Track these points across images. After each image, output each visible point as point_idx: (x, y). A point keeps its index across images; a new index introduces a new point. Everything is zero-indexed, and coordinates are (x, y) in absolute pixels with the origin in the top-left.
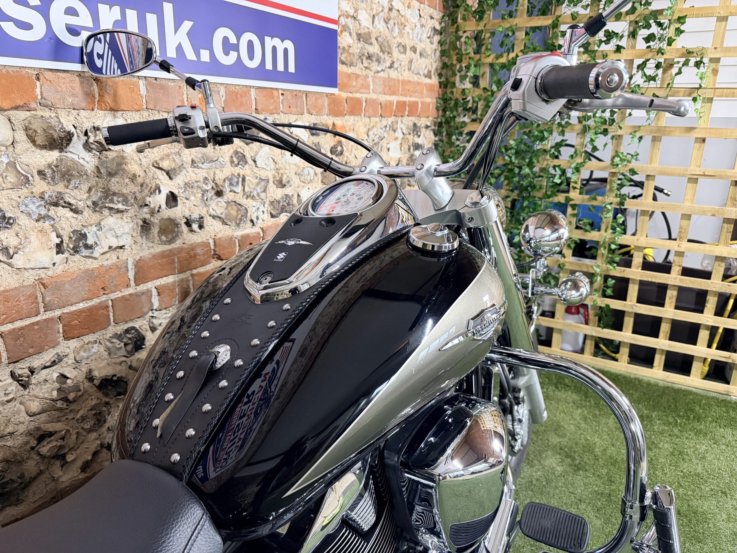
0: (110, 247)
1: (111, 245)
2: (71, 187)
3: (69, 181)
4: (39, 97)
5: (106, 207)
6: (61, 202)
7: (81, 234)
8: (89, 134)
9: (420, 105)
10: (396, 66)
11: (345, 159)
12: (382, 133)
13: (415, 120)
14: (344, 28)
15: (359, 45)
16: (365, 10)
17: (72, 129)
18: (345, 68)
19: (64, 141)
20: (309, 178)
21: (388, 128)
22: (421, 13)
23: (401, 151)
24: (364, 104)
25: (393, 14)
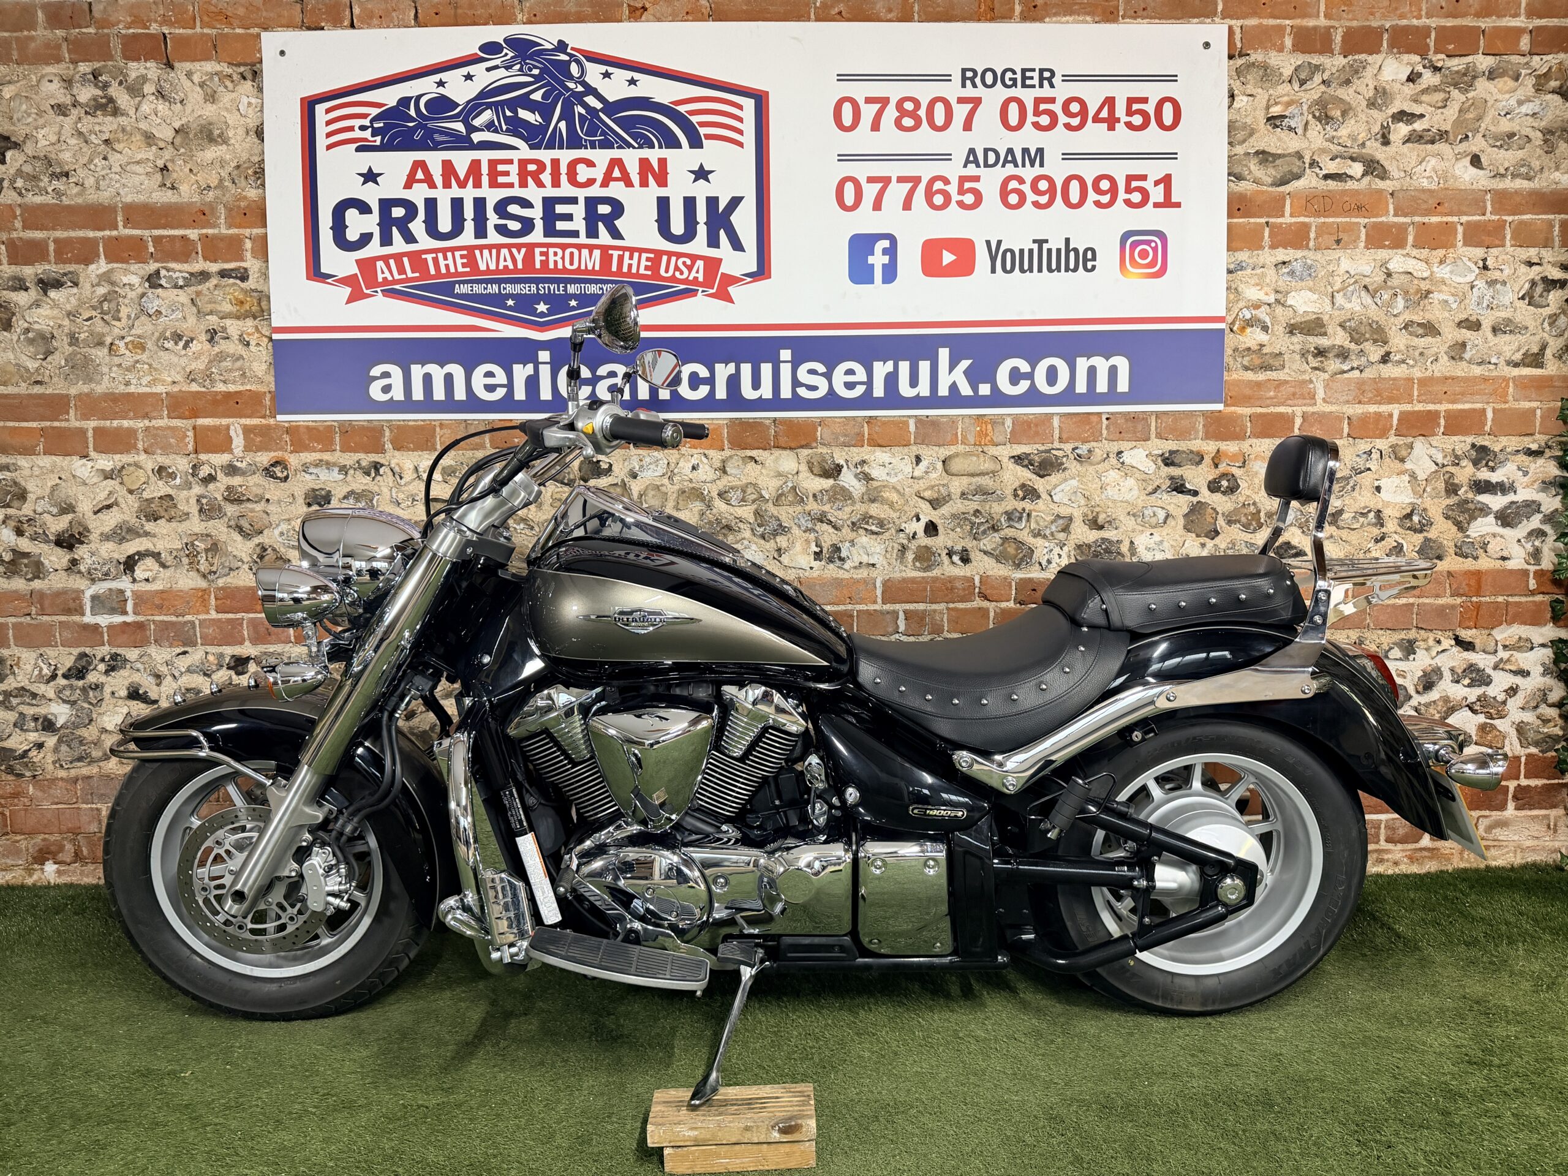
0: (861, 563)
1: (863, 561)
2: (835, 507)
3: (834, 503)
4: (819, 438)
5: (861, 528)
6: (825, 519)
7: (837, 548)
8: (858, 466)
9: (1490, 415)
10: (1398, 357)
11: (1241, 499)
12: (1361, 463)
13: (1481, 441)
14: (1249, 323)
15: (1295, 339)
16: (1310, 290)
17: (842, 462)
18: (1250, 376)
19: (834, 471)
20: (1154, 521)
21: (1375, 455)
22: (1489, 263)
23: (1414, 492)
24: (1298, 422)
25: (1395, 282)
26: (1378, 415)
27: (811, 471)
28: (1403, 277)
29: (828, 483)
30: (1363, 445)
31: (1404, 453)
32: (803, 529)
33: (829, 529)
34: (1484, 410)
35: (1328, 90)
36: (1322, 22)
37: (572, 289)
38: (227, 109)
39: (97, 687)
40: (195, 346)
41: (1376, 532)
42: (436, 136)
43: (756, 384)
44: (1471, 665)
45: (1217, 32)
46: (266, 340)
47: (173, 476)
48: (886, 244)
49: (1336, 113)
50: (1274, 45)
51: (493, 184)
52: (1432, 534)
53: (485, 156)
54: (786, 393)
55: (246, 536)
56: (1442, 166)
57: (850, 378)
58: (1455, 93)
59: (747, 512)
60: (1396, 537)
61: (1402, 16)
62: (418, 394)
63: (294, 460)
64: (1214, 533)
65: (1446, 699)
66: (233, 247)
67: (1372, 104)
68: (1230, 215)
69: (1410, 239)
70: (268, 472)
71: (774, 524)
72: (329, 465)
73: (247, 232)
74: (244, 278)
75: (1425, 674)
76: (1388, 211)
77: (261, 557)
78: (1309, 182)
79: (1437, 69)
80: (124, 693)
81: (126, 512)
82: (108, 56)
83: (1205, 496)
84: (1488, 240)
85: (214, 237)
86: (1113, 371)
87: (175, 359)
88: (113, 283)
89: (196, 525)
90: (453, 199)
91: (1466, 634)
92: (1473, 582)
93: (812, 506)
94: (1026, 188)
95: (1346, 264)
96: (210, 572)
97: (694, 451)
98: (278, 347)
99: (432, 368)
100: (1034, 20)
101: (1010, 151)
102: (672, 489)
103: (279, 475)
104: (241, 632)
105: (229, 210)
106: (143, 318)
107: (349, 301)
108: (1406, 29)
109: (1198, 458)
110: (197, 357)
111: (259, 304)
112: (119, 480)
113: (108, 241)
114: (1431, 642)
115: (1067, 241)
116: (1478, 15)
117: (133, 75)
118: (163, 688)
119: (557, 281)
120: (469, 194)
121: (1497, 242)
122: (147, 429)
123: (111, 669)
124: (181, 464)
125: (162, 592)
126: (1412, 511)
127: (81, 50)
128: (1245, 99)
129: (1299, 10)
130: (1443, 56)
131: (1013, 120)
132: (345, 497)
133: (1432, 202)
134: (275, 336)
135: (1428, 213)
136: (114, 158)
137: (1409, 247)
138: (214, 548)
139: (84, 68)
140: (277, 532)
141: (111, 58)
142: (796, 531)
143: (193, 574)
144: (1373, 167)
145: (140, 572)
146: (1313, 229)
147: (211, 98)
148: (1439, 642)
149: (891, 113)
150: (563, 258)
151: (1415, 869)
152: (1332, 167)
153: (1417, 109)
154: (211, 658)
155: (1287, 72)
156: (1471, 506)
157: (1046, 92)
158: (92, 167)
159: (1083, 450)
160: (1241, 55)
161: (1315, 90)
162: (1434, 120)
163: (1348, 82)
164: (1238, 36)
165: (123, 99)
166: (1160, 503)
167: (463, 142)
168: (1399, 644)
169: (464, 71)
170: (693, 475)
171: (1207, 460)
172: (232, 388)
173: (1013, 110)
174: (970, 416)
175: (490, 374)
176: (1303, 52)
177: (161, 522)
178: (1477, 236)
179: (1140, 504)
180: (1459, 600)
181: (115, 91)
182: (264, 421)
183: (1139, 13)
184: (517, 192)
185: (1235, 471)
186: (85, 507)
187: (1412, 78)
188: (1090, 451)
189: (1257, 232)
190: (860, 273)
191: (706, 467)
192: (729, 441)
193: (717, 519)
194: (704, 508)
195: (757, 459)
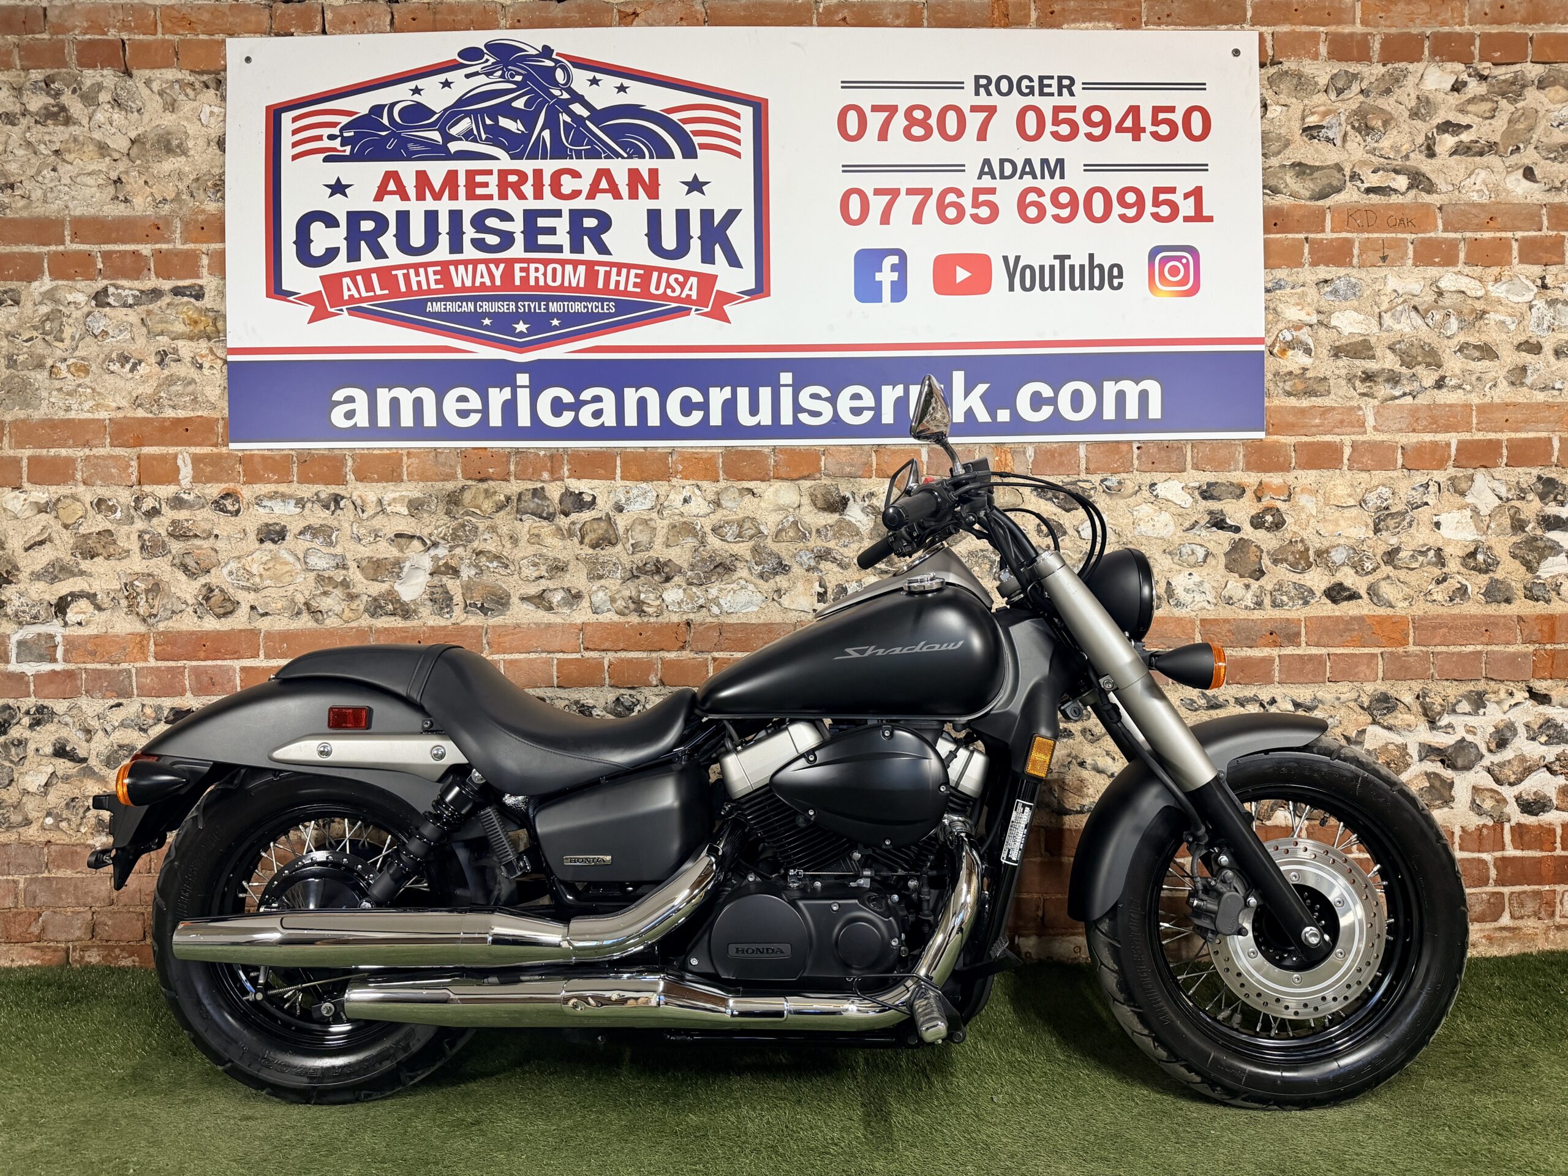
2: (840, 544)
3: (839, 538)
4: (823, 468)
6: (830, 557)
9: (1556, 444)
10: (1453, 383)
11: (1288, 536)
12: (1417, 496)
13: (1547, 473)
14: (1290, 345)
15: (1340, 363)
16: (1355, 310)
17: (848, 495)
18: (1293, 402)
19: (838, 505)
20: (1192, 559)
21: (1433, 488)
22: (1549, 281)
23: (1478, 529)
24: (1347, 451)
25: (1446, 301)
26: (1435, 444)
27: (815, 505)
28: (1455, 296)
29: (832, 518)
30: (1420, 478)
31: (1464, 486)
32: (806, 567)
33: (834, 568)
34: (1550, 439)
35: (1367, 100)
36: (1359, 28)
37: (554, 307)
38: (187, 119)
39: (20, 743)
40: (143, 369)
41: (1437, 572)
42: (410, 145)
43: (754, 410)
44: (1548, 721)
45: (1247, 39)
46: (220, 362)
47: (112, 509)
48: (895, 259)
49: (1378, 123)
50: (1309, 52)
51: (471, 196)
52: (1499, 574)
53: (462, 167)
54: (786, 419)
55: (191, 575)
56: (1493, 178)
57: (857, 404)
58: (1503, 103)
59: (743, 549)
60: (1459, 578)
61: (1444, 23)
62: (384, 420)
63: (247, 493)
64: (1259, 573)
65: (1522, 759)
66: (188, 263)
67: (1414, 114)
68: (1266, 231)
69: (1462, 256)
70: (218, 505)
71: (773, 562)
72: (284, 497)
73: (204, 247)
74: (199, 295)
75: (1498, 731)
76: (1436, 227)
77: (207, 599)
78: (1350, 196)
79: (1483, 78)
80: (49, 750)
81: (61, 548)
82: (60, 61)
83: (1248, 532)
84: (1546, 257)
85: (167, 250)
86: (1144, 396)
87: (122, 383)
88: (57, 301)
89: (137, 563)
90: (426, 212)
91: (1540, 686)
92: (1546, 628)
93: (815, 543)
94: (1046, 201)
95: (1393, 283)
96: (151, 615)
97: (686, 482)
98: (234, 369)
99: (400, 392)
100: (1051, 26)
101: (1028, 162)
102: (662, 525)
103: (230, 508)
104: (182, 681)
105: (186, 224)
106: (89, 339)
107: (312, 320)
108: (1449, 35)
109: (1240, 491)
110: (144, 380)
111: (215, 324)
112: (54, 514)
113: (54, 257)
114: (1503, 695)
115: (1091, 257)
116: (1525, 22)
117: (88, 83)
118: (93, 745)
119: (538, 299)
120: (444, 207)
121: (1556, 259)
122: (88, 457)
123: (36, 723)
124: (123, 496)
125: (97, 637)
126: (1476, 549)
127: (33, 57)
128: (1279, 108)
129: (1335, 15)
130: (1489, 64)
131: (1031, 128)
132: (301, 533)
133: (1484, 217)
134: (231, 358)
135: (1480, 228)
136: (63, 169)
137: (1460, 266)
138: (156, 588)
139: (36, 75)
140: (225, 571)
141: (64, 64)
142: (796, 570)
143: (132, 617)
144: (1418, 180)
145: (72, 616)
146: (1357, 244)
147: (171, 106)
148: (1511, 694)
149: (899, 122)
150: (545, 274)
151: (1495, 952)
152: (1374, 180)
153: (1464, 120)
154: (148, 711)
155: (1323, 81)
156: (1540, 544)
157: (1066, 100)
158: (40, 179)
159: (1113, 481)
160: (1273, 63)
161: (1353, 100)
162: (1481, 131)
163: (1388, 91)
164: (1269, 43)
165: (76, 107)
166: (1198, 540)
167: (439, 152)
168: (1467, 697)
169: (442, 77)
170: (686, 509)
171: (1249, 494)
172: (181, 414)
173: (1031, 119)
174: (988, 444)
175: (463, 399)
176: (1339, 60)
177: (98, 560)
178: (1533, 252)
179: (1177, 541)
180: (1531, 648)
181: (67, 99)
182: (215, 450)
183: (1164, 19)
184: (496, 204)
185: (1282, 506)
186: (15, 544)
187: (1458, 87)
188: (1120, 483)
189: (1297, 247)
190: (867, 291)
191: (700, 499)
192: (724, 472)
193: (711, 556)
194: (697, 544)
195: (755, 491)
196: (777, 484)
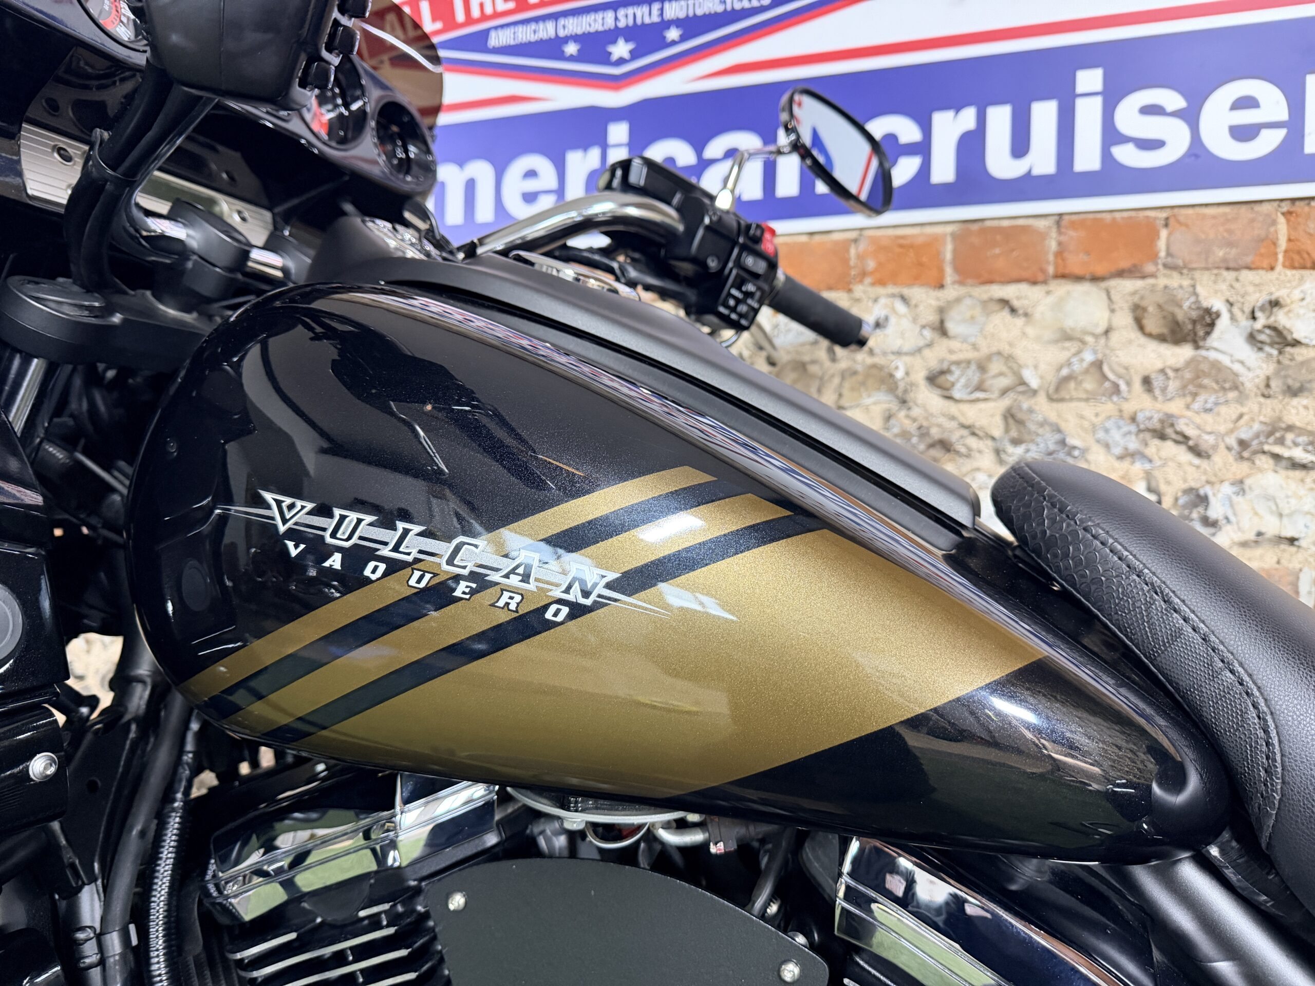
0: (1259, 534)
1: (1263, 530)
2: (1196, 406)
3: (1195, 395)
4: (1163, 254)
5: (1264, 452)
6: (1169, 431)
7: (1198, 496)
8: (1258, 314)
17: (1217, 306)
19: (1194, 327)
27: (1141, 328)
29: (1178, 355)
32: (1118, 451)
33: (1182, 455)
37: (673, 11)
43: (1020, 147)
54: (1087, 159)
57: (1246, 117)
59: (986, 414)
71: (1048, 440)
93: (1140, 402)
97: (881, 290)
102: (830, 370)
142: (1098, 455)
175: (531, 174)
191: (906, 323)
192: (957, 269)
193: (920, 428)
194: (894, 406)
195: (1016, 303)
196: (1062, 289)
